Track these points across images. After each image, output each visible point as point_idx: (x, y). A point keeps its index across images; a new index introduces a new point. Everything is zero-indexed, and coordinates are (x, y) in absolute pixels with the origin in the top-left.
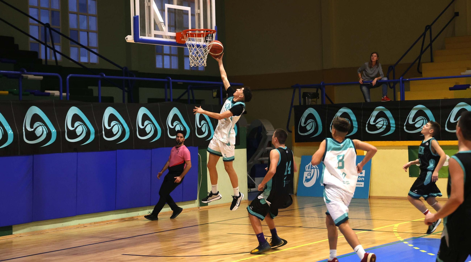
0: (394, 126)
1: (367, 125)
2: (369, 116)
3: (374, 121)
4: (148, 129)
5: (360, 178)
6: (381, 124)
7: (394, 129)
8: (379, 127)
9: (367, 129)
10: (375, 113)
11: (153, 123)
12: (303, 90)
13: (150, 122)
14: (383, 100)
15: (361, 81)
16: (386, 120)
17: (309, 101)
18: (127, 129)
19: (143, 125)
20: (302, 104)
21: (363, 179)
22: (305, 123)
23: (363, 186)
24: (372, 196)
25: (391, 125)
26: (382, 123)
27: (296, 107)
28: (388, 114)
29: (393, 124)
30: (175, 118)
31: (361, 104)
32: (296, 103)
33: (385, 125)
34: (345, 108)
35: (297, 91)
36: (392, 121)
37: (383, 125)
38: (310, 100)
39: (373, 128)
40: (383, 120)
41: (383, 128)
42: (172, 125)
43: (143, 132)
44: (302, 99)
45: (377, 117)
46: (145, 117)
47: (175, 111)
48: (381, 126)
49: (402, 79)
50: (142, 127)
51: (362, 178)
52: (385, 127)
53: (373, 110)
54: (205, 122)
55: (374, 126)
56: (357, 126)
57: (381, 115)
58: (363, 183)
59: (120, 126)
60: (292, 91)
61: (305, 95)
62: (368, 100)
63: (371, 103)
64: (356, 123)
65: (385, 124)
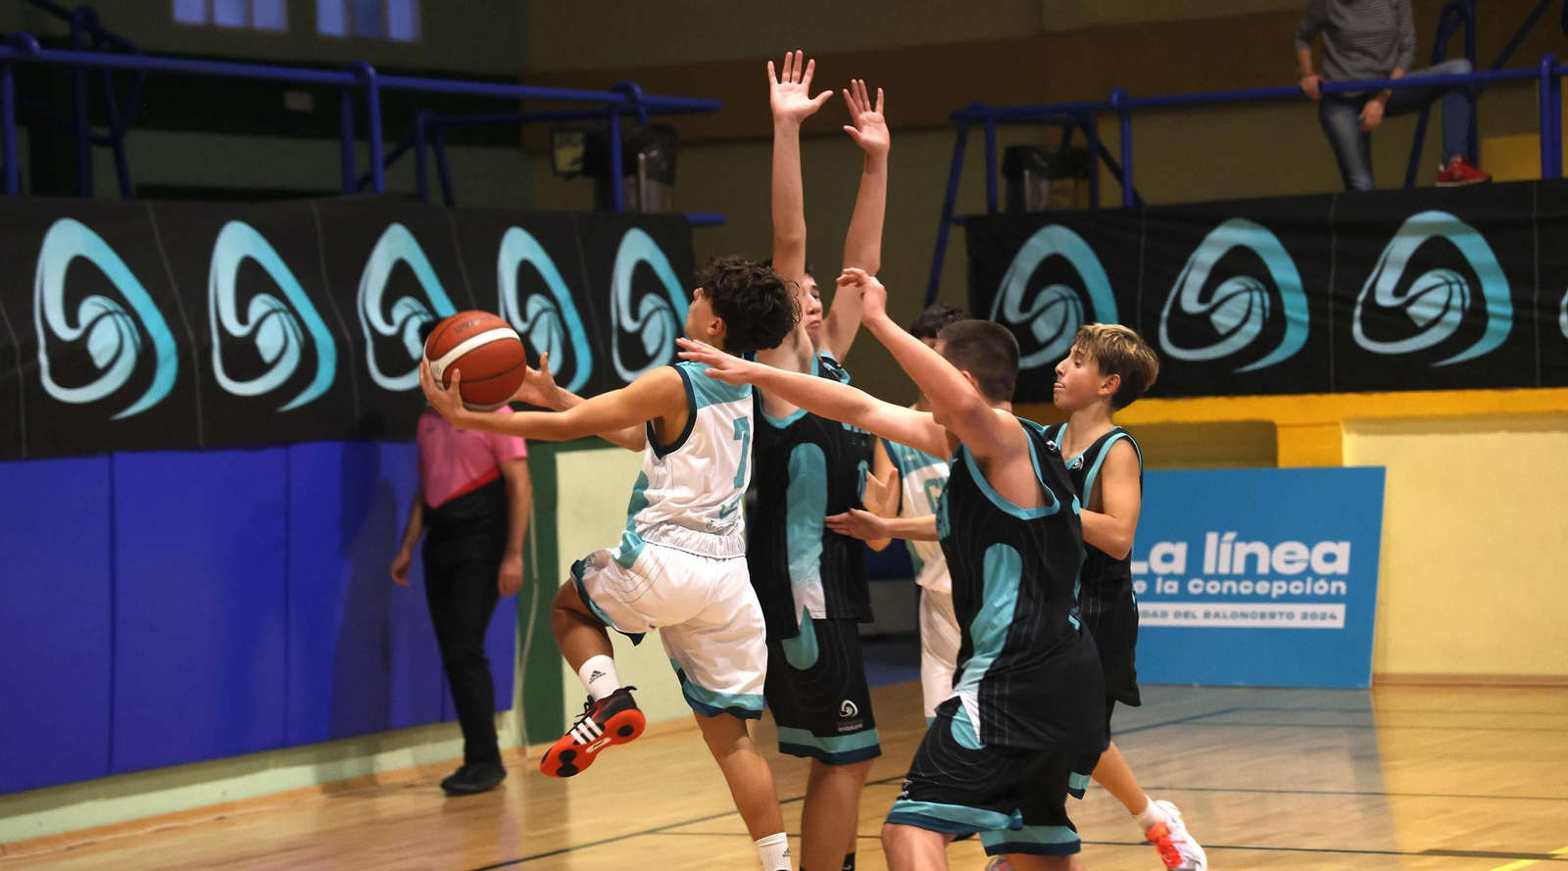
0: (1508, 311)
1: (1358, 312)
2: (1368, 261)
3: (1400, 290)
4: (269, 342)
5: (1322, 582)
6: (1434, 305)
7: (1506, 326)
8: (1421, 318)
9: (1357, 329)
10: (1402, 247)
11: (292, 310)
12: (1009, 137)
13: (277, 304)
14: (1448, 176)
15: (1310, 83)
16: (1461, 285)
17: (1039, 191)
18: (165, 343)
19: (242, 317)
20: (1001, 207)
21: (1338, 589)
22: (1026, 304)
23: (1339, 623)
24: (1384, 676)
25: (1491, 308)
26: (1439, 296)
27: (971, 223)
28: (1475, 248)
29: (1499, 301)
30: (402, 281)
31: (1323, 199)
32: (972, 201)
33: (1455, 309)
34: (1242, 227)
35: (976, 142)
36: (1497, 290)
37: (1447, 307)
38: (1044, 185)
39: (1394, 323)
40: (1449, 283)
41: (1448, 324)
42: (389, 320)
43: (245, 358)
44: (1002, 183)
45: (1416, 266)
46: (252, 279)
47: (396, 245)
48: (1433, 313)
49: (1553, 66)
50: (238, 330)
51: (1334, 585)
52: (1455, 317)
53: (1389, 230)
54: (546, 304)
55: (1400, 312)
56: (1305, 317)
57: (1436, 254)
58: (1339, 610)
59: (125, 324)
60: (949, 141)
61: (1016, 162)
62: (1362, 182)
63: (1375, 197)
64: (1302, 300)
65: (1457, 301)
